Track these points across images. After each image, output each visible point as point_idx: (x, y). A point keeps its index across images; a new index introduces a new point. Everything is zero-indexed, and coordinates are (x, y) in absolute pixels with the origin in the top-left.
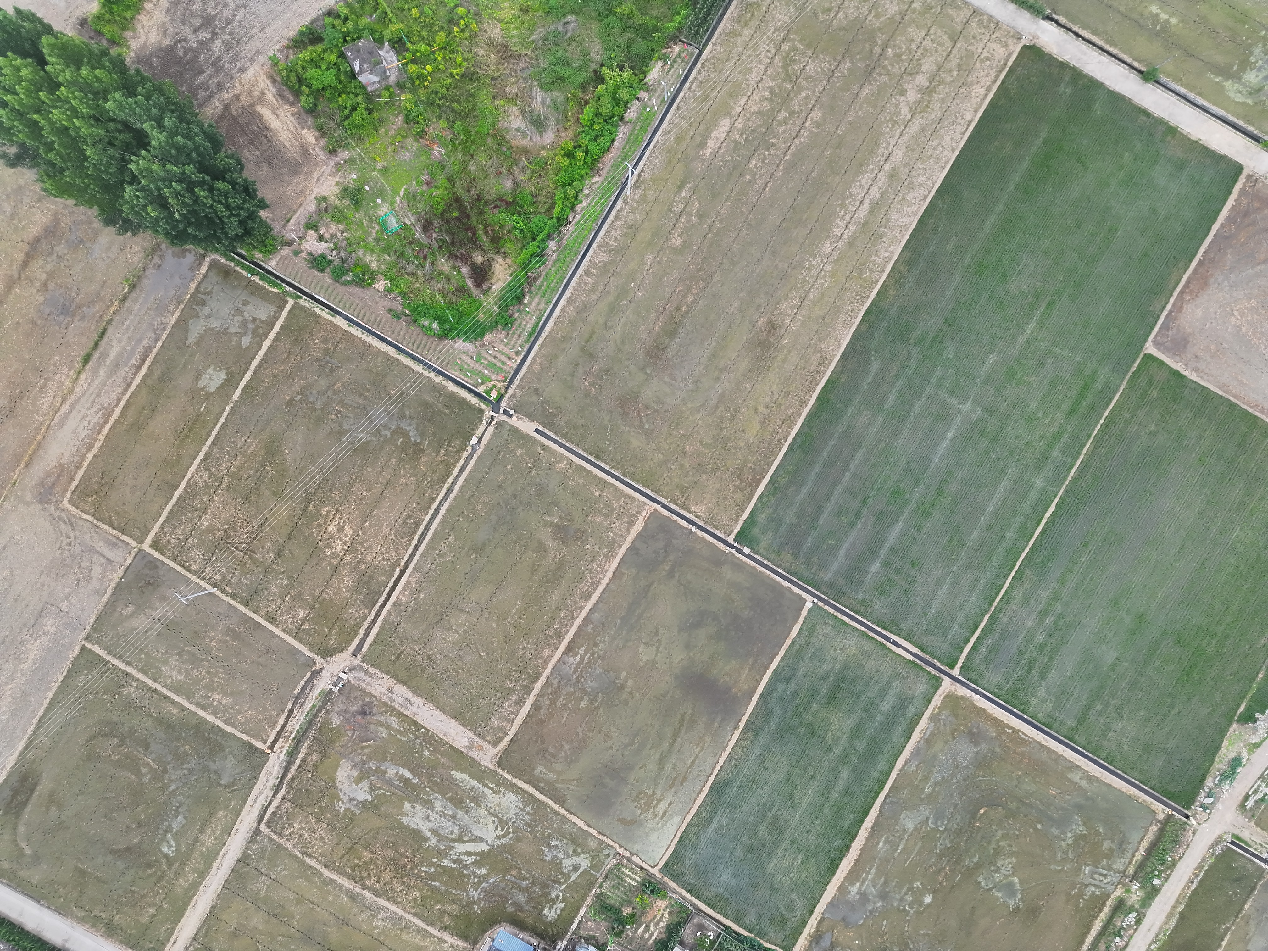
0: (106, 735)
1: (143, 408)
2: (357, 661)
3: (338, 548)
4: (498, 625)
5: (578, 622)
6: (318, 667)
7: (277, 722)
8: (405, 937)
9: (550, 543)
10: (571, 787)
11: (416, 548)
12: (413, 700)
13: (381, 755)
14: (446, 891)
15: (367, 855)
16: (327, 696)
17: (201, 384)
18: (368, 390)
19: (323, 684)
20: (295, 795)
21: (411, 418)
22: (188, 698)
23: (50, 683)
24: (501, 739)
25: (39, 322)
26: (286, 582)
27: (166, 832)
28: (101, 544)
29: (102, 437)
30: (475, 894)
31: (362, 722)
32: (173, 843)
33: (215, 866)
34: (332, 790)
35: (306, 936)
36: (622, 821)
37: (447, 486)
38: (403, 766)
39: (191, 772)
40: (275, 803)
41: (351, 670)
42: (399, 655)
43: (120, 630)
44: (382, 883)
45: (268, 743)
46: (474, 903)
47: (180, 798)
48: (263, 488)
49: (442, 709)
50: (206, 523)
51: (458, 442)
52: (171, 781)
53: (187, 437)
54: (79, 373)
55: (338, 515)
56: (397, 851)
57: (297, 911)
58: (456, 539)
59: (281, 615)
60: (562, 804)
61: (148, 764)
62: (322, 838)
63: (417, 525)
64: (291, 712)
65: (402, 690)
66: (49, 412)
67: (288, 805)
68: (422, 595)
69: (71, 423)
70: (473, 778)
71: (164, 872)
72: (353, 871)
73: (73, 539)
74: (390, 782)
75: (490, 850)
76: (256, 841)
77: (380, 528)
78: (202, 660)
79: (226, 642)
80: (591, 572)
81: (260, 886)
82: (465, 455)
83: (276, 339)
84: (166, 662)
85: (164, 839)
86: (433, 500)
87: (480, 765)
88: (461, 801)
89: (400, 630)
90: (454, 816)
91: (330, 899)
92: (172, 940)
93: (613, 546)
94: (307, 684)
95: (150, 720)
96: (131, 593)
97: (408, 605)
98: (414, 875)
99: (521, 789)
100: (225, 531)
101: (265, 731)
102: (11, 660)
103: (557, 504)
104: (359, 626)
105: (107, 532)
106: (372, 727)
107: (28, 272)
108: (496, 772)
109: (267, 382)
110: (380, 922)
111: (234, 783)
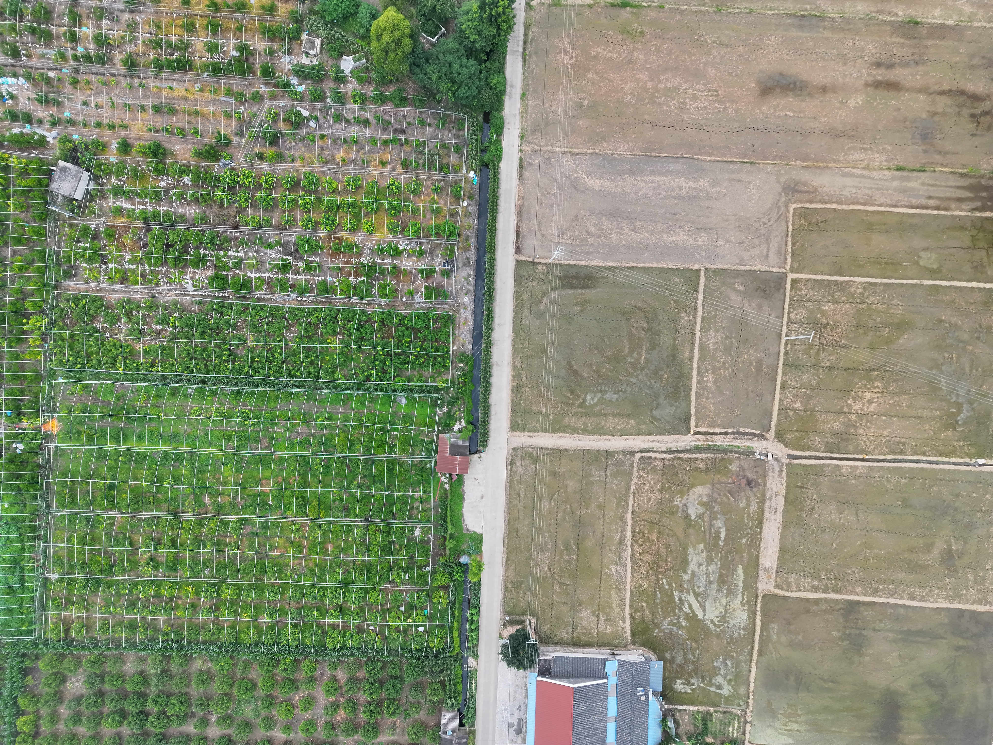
0: (646, 317)
1: (884, 224)
2: (785, 461)
3: (857, 407)
4: (860, 545)
5: (892, 601)
6: (767, 435)
7: (714, 427)
8: (613, 592)
9: (936, 551)
10: (774, 655)
11: (883, 461)
12: (778, 513)
13: (727, 511)
14: (657, 604)
15: (654, 536)
16: (750, 453)
17: (922, 254)
18: (977, 370)
19: (757, 445)
20: (670, 465)
21: (973, 409)
22: (699, 359)
23: (663, 260)
24: (782, 589)
25: (907, 123)
26: (814, 383)
27: (601, 391)
28: (776, 245)
29: (852, 207)
30: (665, 625)
31: (743, 485)
32: (596, 400)
33: (595, 437)
34: (685, 489)
35: (579, 524)
36: (769, 703)
37: (940, 459)
38: (727, 530)
39: (650, 387)
40: (658, 456)
41: (777, 460)
42: (803, 487)
43: (723, 289)
44: (641, 557)
45: (697, 430)
46: (659, 627)
47: (629, 389)
48: (871, 334)
49: (783, 537)
50: (827, 308)
51: (973, 450)
52: (637, 377)
53: (880, 263)
54: (889, 169)
55: (879, 395)
56: (667, 556)
57: (593, 509)
58: (905, 484)
59: (789, 392)
60: (760, 654)
61: (641, 356)
62: (650, 500)
63: (902, 452)
64: (726, 433)
65: (781, 501)
66: (849, 163)
67: (660, 464)
68: (853, 481)
69: (849, 181)
70: (743, 582)
71: (573, 404)
72: (639, 533)
73: (770, 224)
74: (711, 526)
75: (700, 620)
76: (625, 456)
77: (885, 429)
78: (731, 355)
79: (751, 364)
80: (930, 591)
81: (596, 474)
82: (968, 460)
83: (979, 289)
84: (717, 331)
85: (595, 393)
86: (924, 454)
87: (756, 583)
88: (724, 582)
89: (821, 479)
90: (710, 583)
91: (613, 527)
92: (531, 434)
93: (957, 597)
94: (751, 434)
95: (671, 341)
96: (752, 283)
97: (841, 475)
98: (657, 576)
99: (754, 620)
100: (828, 324)
101: (703, 423)
102: (665, 226)
103: (966, 543)
104: (809, 449)
105: (786, 245)
106: (743, 494)
107: (938, 98)
108: (757, 596)
109: (946, 298)
110: (614, 570)
111: (658, 420)
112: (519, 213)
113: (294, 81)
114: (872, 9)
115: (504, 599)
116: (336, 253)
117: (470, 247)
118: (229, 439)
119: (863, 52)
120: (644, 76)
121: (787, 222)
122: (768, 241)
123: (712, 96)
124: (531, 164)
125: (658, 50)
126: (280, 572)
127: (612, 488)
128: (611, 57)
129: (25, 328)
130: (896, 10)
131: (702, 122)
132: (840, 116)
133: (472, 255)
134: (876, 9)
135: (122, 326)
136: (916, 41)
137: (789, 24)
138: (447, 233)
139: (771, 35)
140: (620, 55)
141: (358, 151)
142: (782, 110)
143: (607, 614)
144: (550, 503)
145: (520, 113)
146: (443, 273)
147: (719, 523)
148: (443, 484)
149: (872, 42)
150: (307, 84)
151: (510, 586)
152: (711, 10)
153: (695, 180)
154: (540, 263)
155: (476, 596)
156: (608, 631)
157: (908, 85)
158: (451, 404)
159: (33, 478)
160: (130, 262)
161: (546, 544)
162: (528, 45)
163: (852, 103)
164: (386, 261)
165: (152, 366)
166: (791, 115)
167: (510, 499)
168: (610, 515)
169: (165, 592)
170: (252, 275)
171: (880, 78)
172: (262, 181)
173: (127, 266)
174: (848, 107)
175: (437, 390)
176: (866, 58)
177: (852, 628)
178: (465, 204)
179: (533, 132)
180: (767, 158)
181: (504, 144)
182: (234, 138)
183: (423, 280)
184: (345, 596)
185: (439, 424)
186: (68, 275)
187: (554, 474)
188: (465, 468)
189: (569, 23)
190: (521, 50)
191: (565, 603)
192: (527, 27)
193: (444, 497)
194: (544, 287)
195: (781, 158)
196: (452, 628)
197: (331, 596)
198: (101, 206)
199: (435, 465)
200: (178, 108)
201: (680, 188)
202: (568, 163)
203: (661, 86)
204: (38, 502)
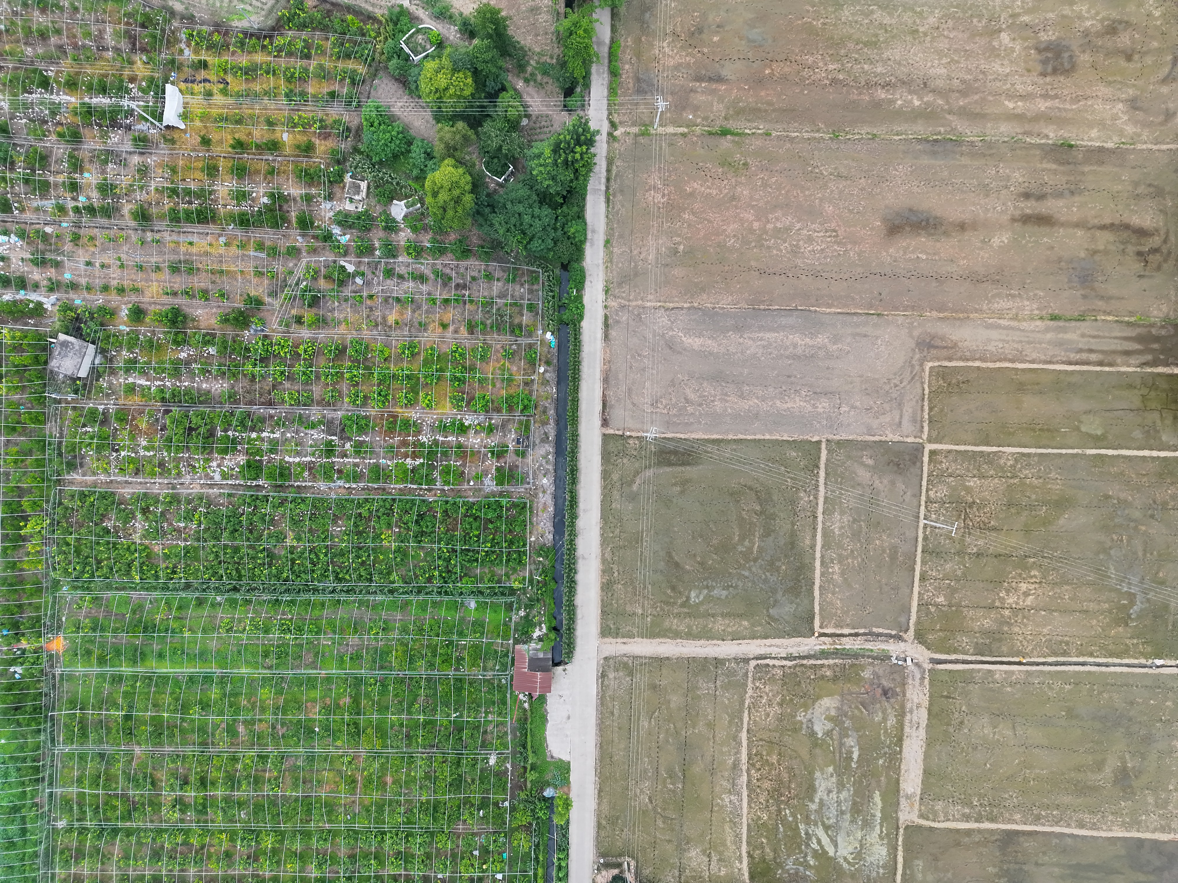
0: (758, 498)
1: (1038, 384)
2: (928, 666)
3: (1011, 600)
4: (1018, 764)
5: (1057, 829)
6: (905, 636)
7: (842, 627)
8: (727, 827)
9: (1108, 770)
11: (1044, 664)
12: (921, 729)
13: (859, 726)
14: (779, 840)
15: (774, 759)
16: (885, 657)
17: (1084, 418)
18: (1152, 554)
19: (894, 648)
20: (791, 674)
21: (1148, 600)
22: (823, 547)
23: (777, 431)
24: (928, 819)
25: (1063, 264)
26: (959, 573)
27: (707, 587)
28: (910, 410)
29: (998, 365)
30: (790, 865)
31: (878, 696)
32: (701, 598)
33: (702, 642)
34: (810, 702)
35: (685, 746)
37: (1110, 660)
38: (860, 749)
39: (766, 581)
40: (777, 663)
41: (918, 665)
42: (950, 697)
43: (849, 463)
44: (759, 784)
45: (822, 631)
46: (783, 869)
47: (740, 584)
48: (1026, 513)
49: (927, 756)
50: (972, 484)
51: (1149, 649)
52: (750, 569)
53: (1034, 430)
54: (1041, 318)
55: (1037, 586)
56: (790, 782)
57: (701, 728)
58: (1069, 691)
59: (930, 584)
61: (754, 544)
62: (768, 715)
63: (1065, 654)
64: (856, 635)
65: (923, 714)
66: (993, 312)
67: (780, 672)
68: (1009, 689)
69: (994, 334)
70: (882, 811)
71: (675, 603)
72: (756, 755)
73: (902, 385)
74: (841, 745)
75: (830, 858)
76: (738, 664)
77: (1045, 626)
78: (859, 541)
79: (884, 551)
80: (1103, 817)
81: (704, 687)
82: (1143, 661)
83: (1153, 458)
84: (842, 513)
85: (701, 589)
86: (1091, 655)
87: (896, 812)
88: (858, 812)
89: (971, 687)
90: (842, 813)
91: (725, 749)
92: (625, 640)
93: (1135, 824)
94: (886, 635)
95: (789, 526)
96: (883, 456)
97: (995, 682)
98: (778, 806)
99: (896, 856)
100: (974, 502)
101: (830, 622)
102: (777, 391)
103: (1144, 758)
104: (955, 651)
105: (922, 410)
106: (878, 706)
107: (1098, 233)
108: (898, 828)
109: (1114, 470)
110: (727, 800)
111: (775, 620)
112: (606, 380)
113: (336, 230)
114: (1018, 130)
115: (597, 838)
116: (390, 431)
117: (548, 419)
118: (266, 655)
119: (1008, 181)
120: (749, 216)
121: (923, 383)
122: (900, 405)
123: (830, 236)
124: (618, 322)
125: (765, 185)
126: (329, 813)
127: (723, 702)
128: (710, 194)
129: (22, 532)
130: (1045, 131)
131: (819, 268)
132: (982, 258)
133: (551, 430)
134: (1022, 131)
135: (137, 524)
136: (1071, 167)
137: (919, 150)
138: (521, 407)
139: (899, 164)
140: (721, 191)
141: (414, 311)
142: (913, 252)
143: (721, 853)
144: (650, 722)
145: (604, 263)
146: (517, 453)
147: (850, 742)
148: (522, 702)
149: (1019, 169)
150: (352, 234)
151: (604, 822)
152: (827, 137)
153: (813, 336)
154: (630, 437)
155: (564, 836)
156: (722, 873)
157: (1063, 219)
158: (529, 607)
159: (35, 710)
160: (146, 449)
161: (646, 771)
162: (612, 183)
163: (996, 241)
164: (450, 439)
165: (174, 572)
166: (924, 257)
167: (601, 719)
168: (721, 734)
169: (194, 841)
170: (291, 460)
171: (1028, 211)
172: (301, 350)
173: (142, 453)
174: (991, 246)
175: (512, 592)
176: (1012, 189)
177: (1010, 862)
178: (542, 370)
179: (620, 284)
180: (897, 309)
181: (586, 300)
182: (267, 300)
183: (495, 460)
184: (408, 841)
185: (516, 630)
186: (72, 466)
187: (654, 687)
188: (547, 687)
189: (660, 155)
190: (603, 188)
191: (669, 841)
192: (610, 162)
193: (523, 720)
194: (637, 465)
195: (913, 308)
196: (536, 875)
197: (391, 841)
198: (110, 384)
199: (512, 680)
200: (200, 266)
201: (795, 346)
202: (663, 320)
203: (770, 226)
204: (42, 737)
